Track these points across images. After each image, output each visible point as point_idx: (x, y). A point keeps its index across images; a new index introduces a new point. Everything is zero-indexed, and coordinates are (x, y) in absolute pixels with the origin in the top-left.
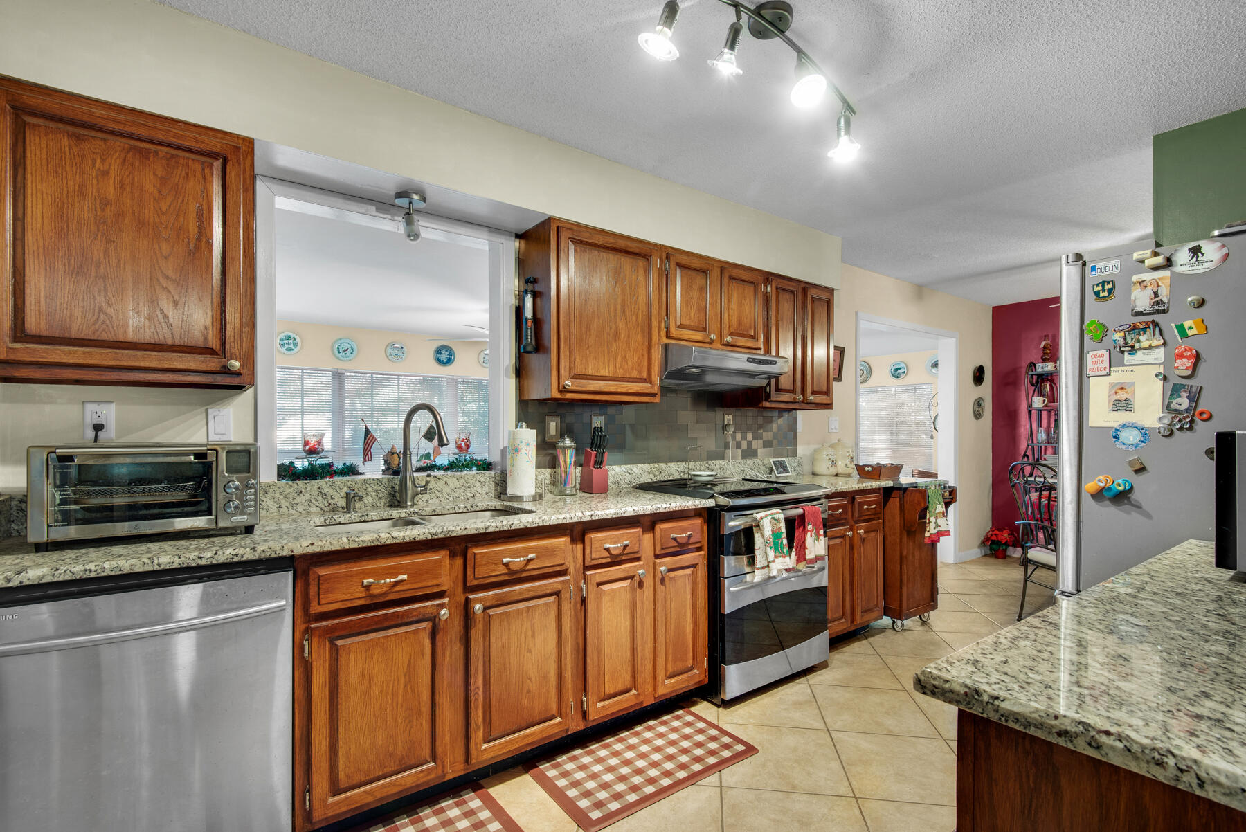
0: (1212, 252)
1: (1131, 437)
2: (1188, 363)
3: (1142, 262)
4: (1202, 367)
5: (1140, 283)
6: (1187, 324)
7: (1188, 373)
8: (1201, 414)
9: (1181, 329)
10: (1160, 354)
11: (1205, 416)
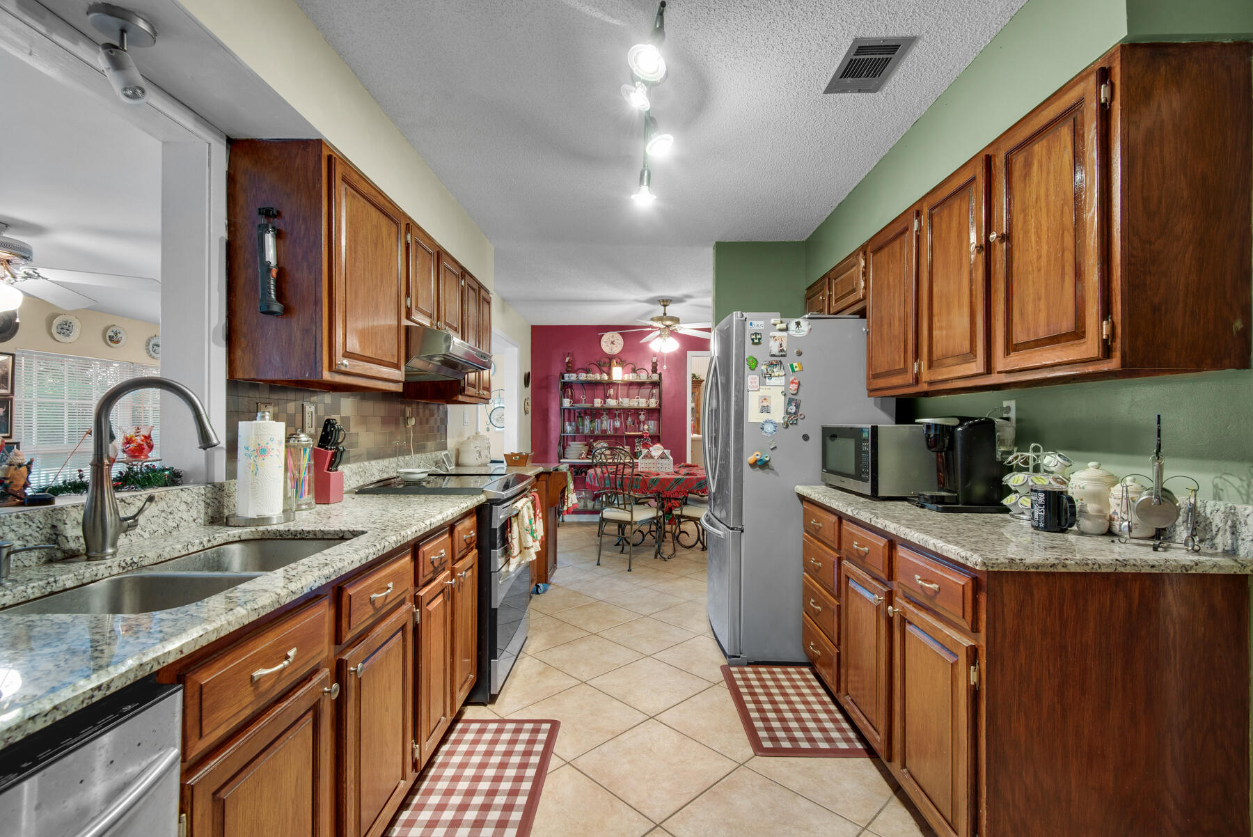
0: (805, 325)
1: (769, 428)
2: (795, 386)
3: (775, 325)
4: (801, 388)
5: (774, 337)
6: (795, 364)
7: (795, 392)
8: (801, 415)
9: (792, 366)
10: (782, 381)
11: (802, 417)
